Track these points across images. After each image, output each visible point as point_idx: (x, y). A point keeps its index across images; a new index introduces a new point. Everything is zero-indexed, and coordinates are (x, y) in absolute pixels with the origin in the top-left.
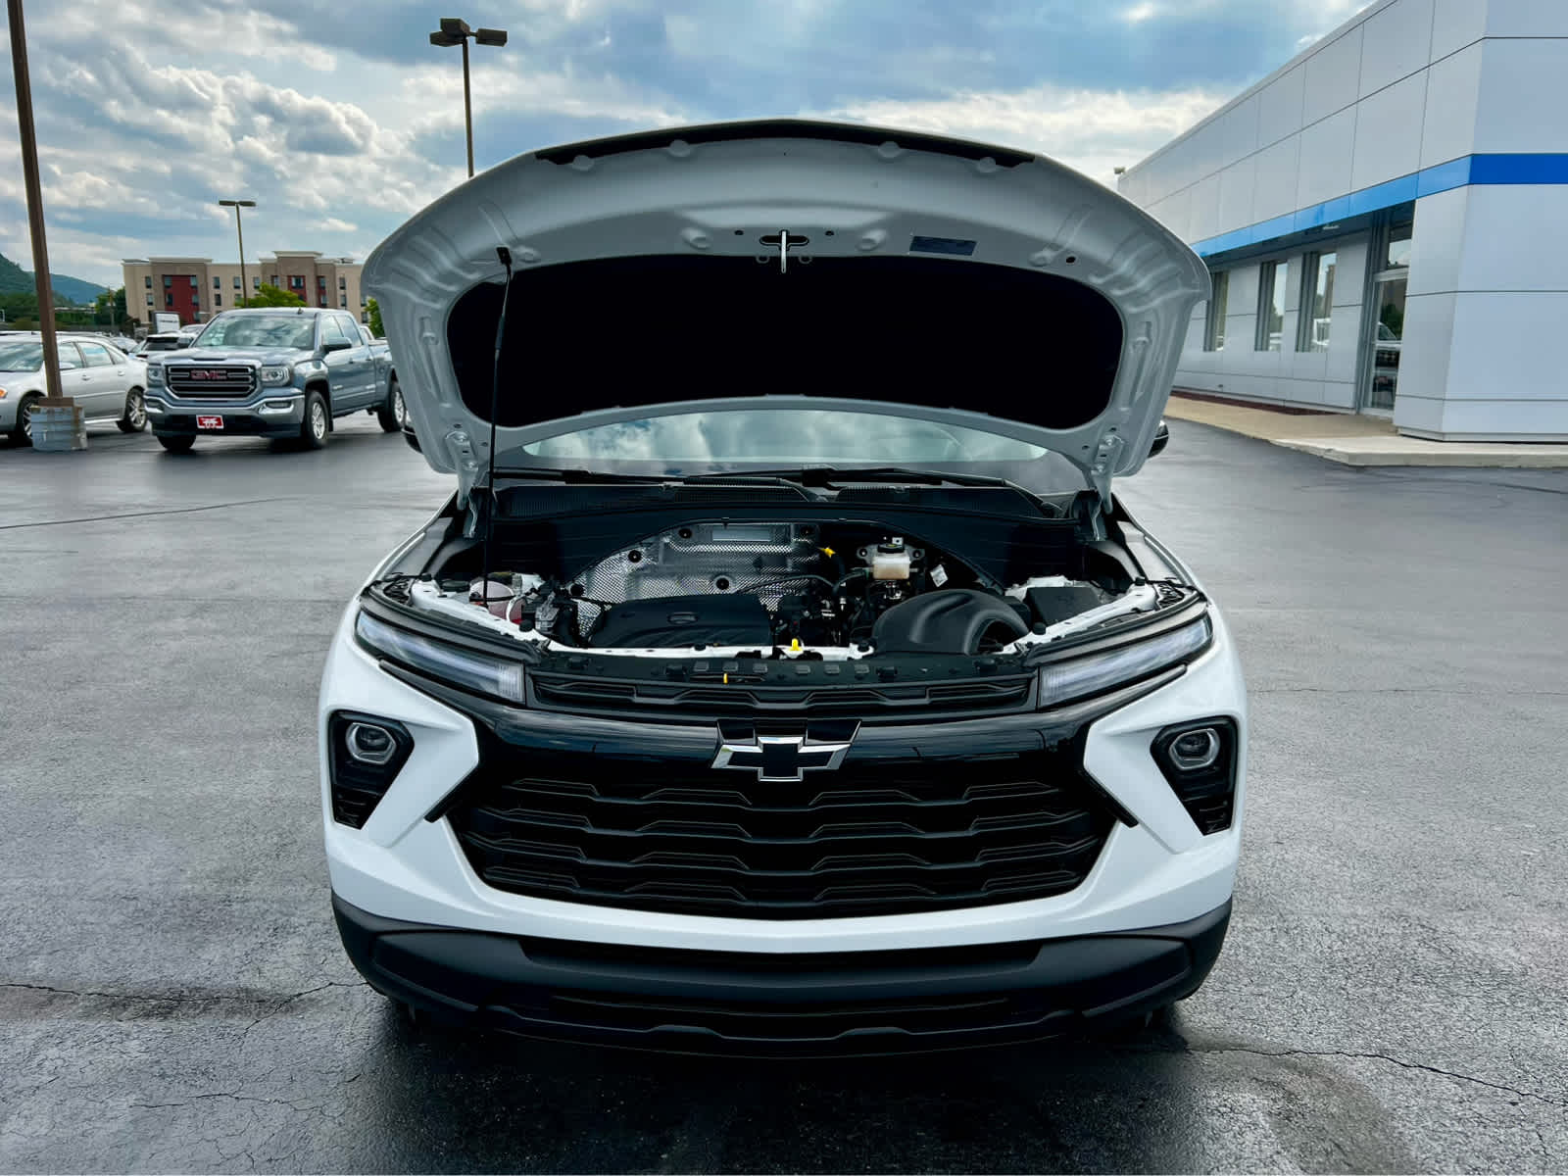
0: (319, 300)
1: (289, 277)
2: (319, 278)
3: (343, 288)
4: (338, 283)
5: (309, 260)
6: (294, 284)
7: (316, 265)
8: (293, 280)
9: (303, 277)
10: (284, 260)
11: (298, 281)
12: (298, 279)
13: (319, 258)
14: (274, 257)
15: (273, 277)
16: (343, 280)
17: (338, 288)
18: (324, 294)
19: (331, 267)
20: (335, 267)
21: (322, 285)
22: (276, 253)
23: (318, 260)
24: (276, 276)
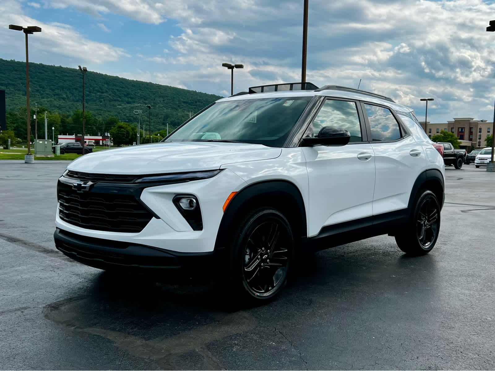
0: (470, 136)
1: (459, 128)
2: (471, 128)
3: (480, 132)
4: (478, 131)
5: (468, 121)
6: (460, 131)
7: (470, 123)
8: (460, 129)
9: (464, 128)
10: (457, 121)
11: (462, 130)
12: (462, 129)
13: (472, 120)
14: (454, 120)
15: (452, 128)
16: (480, 129)
17: (478, 132)
18: (472, 134)
19: (476, 123)
20: (478, 124)
21: (472, 131)
22: (454, 119)
23: (471, 121)
24: (454, 128)
